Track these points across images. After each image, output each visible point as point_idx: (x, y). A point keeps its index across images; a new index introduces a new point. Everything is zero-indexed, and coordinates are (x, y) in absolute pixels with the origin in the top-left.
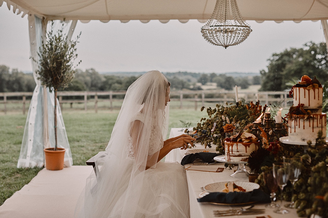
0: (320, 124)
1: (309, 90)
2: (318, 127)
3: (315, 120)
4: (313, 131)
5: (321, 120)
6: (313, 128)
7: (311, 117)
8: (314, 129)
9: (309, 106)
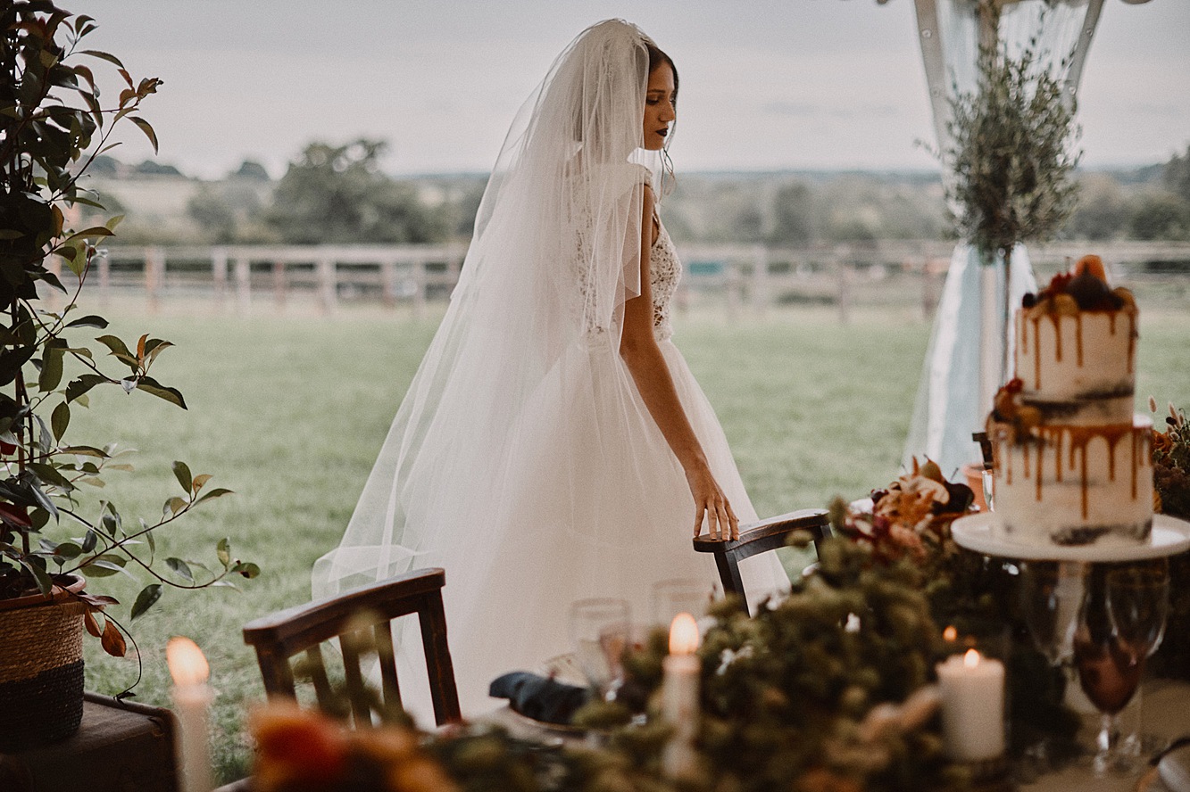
0: (1072, 465)
1: (1036, 321)
2: (1059, 479)
3: (1050, 453)
4: (1039, 497)
5: (1078, 453)
6: (1039, 482)
7: (1031, 438)
8: (1045, 491)
9: (1038, 386)
